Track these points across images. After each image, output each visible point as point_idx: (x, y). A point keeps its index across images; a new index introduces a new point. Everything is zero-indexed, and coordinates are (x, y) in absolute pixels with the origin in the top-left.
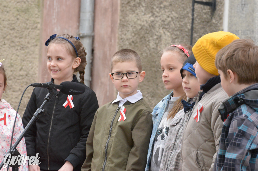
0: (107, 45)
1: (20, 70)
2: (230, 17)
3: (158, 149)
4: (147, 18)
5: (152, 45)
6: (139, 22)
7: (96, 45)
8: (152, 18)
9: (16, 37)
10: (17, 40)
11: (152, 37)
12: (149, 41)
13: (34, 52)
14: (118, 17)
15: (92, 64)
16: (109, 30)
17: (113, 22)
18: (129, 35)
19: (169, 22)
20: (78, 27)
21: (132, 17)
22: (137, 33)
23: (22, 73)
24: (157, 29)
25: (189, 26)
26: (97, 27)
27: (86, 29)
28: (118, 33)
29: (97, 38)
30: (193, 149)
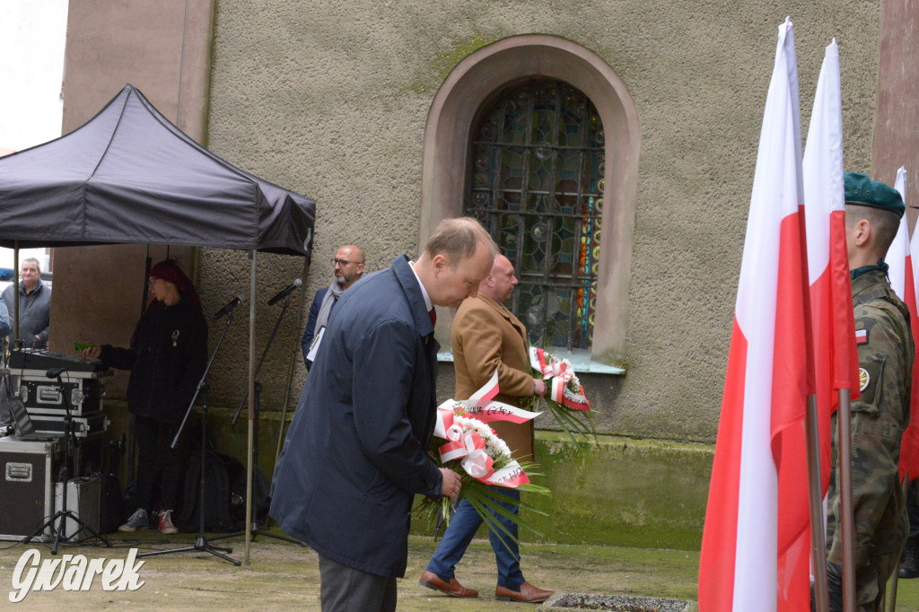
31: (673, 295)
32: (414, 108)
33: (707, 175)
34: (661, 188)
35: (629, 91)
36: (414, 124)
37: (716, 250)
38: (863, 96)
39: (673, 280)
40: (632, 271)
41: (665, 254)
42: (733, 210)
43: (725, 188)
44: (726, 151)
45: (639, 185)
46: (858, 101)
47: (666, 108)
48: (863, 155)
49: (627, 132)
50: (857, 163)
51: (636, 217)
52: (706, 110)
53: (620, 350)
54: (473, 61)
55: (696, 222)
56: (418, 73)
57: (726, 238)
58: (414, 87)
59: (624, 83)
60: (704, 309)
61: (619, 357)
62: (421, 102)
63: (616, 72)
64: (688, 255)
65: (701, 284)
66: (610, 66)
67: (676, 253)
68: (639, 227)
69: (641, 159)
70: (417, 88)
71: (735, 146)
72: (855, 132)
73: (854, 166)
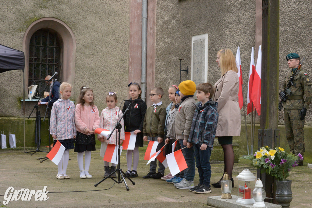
0: (151, 86)
1: (121, 95)
2: (193, 75)
3: (168, 122)
4: (165, 76)
5: (166, 85)
6: (162, 78)
7: (147, 86)
8: (166, 76)
9: (119, 84)
10: (120, 85)
11: (166, 83)
12: (165, 84)
13: (126, 89)
14: (155, 76)
15: (146, 92)
16: (152, 80)
17: (153, 78)
18: (158, 82)
19: (172, 77)
20: (141, 80)
21: (159, 76)
22: (161, 81)
23: (122, 96)
24: (168, 80)
25: (179, 79)
26: (148, 80)
27: (143, 81)
28: (155, 82)
29: (147, 84)
30: (179, 121)
31: (85, 83)
32: (20, 35)
33: (92, 53)
34: (81, 57)
35: (73, 32)
36: (20, 39)
37: (94, 72)
38: (126, 35)
39: (85, 79)
40: (75, 77)
41: (83, 73)
42: (98, 62)
43: (96, 57)
44: (96, 48)
45: (76, 56)
46: (124, 36)
47: (82, 37)
48: (126, 49)
49: (73, 43)
50: (125, 51)
51: (76, 64)
52: (91, 38)
53: (73, 97)
54: (34, 23)
55: (90, 65)
56: (20, 26)
57: (96, 69)
58: (19, 30)
59: (71, 30)
60: (92, 86)
61: (73, 99)
62: (22, 34)
63: (70, 27)
64: (88, 73)
65: (91, 80)
66: (68, 26)
67: (85, 72)
68: (77, 67)
69: (76, 49)
70: (20, 30)
71: (98, 46)
72: (124, 44)
73: (124, 52)
